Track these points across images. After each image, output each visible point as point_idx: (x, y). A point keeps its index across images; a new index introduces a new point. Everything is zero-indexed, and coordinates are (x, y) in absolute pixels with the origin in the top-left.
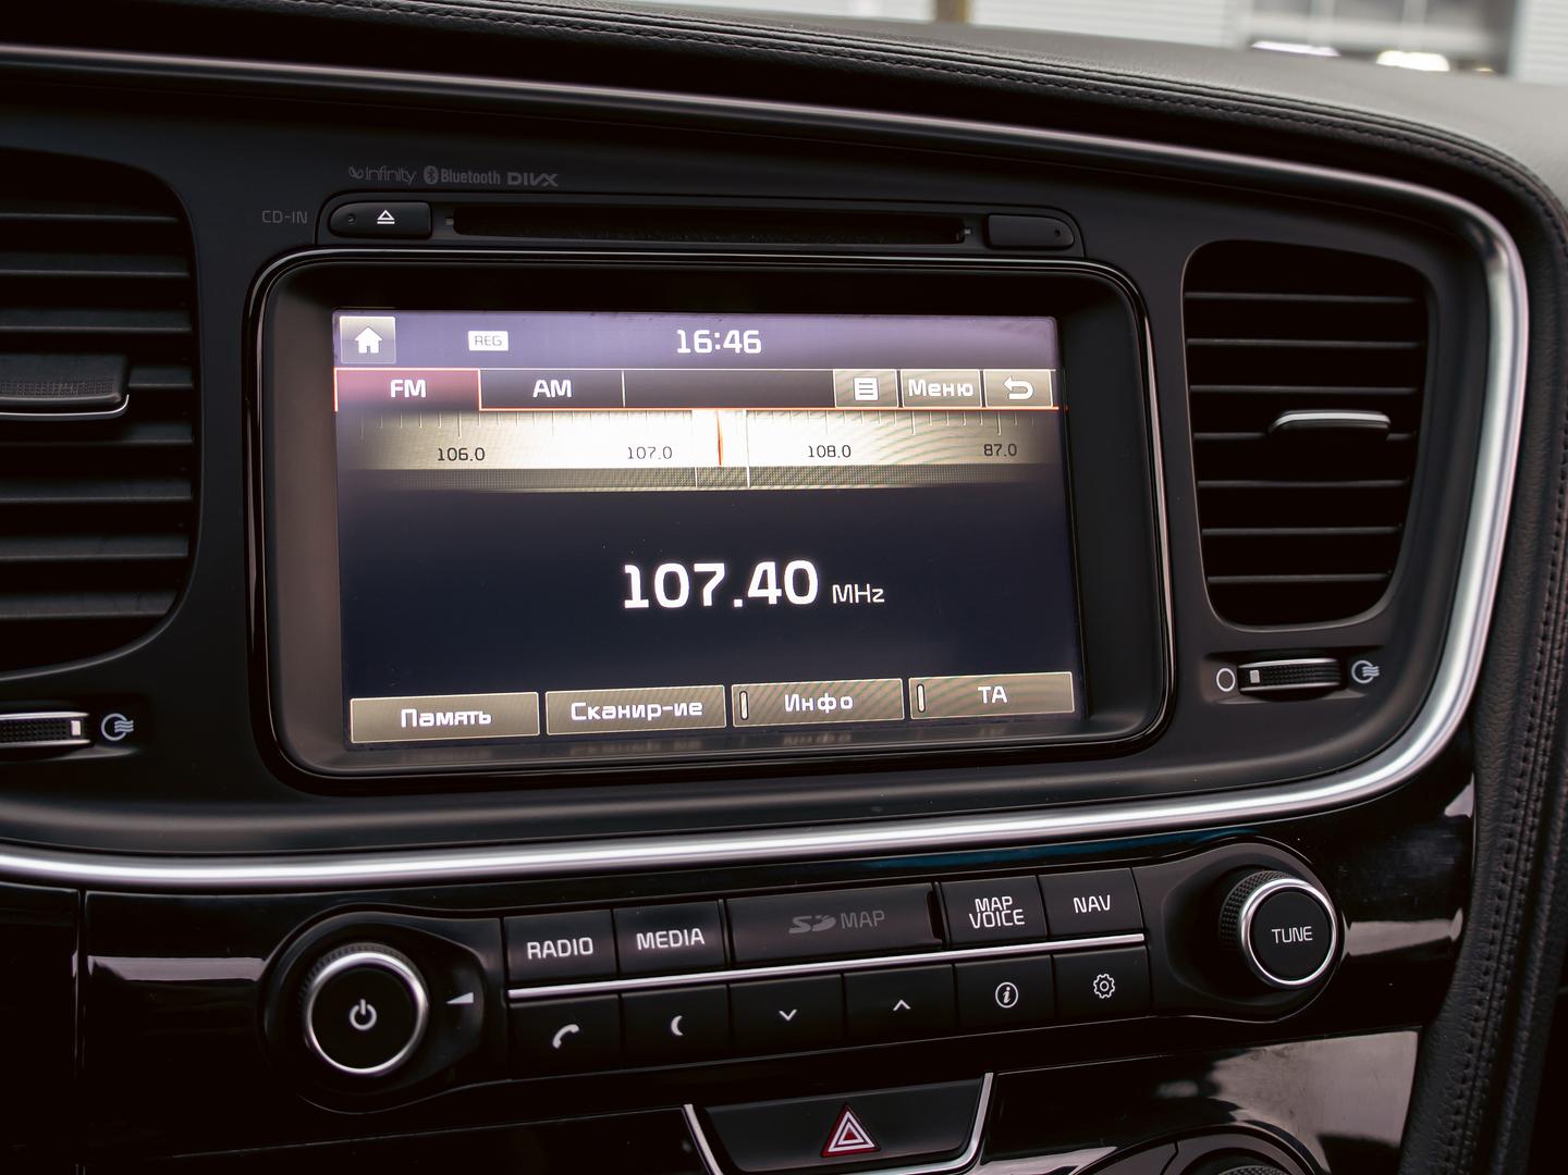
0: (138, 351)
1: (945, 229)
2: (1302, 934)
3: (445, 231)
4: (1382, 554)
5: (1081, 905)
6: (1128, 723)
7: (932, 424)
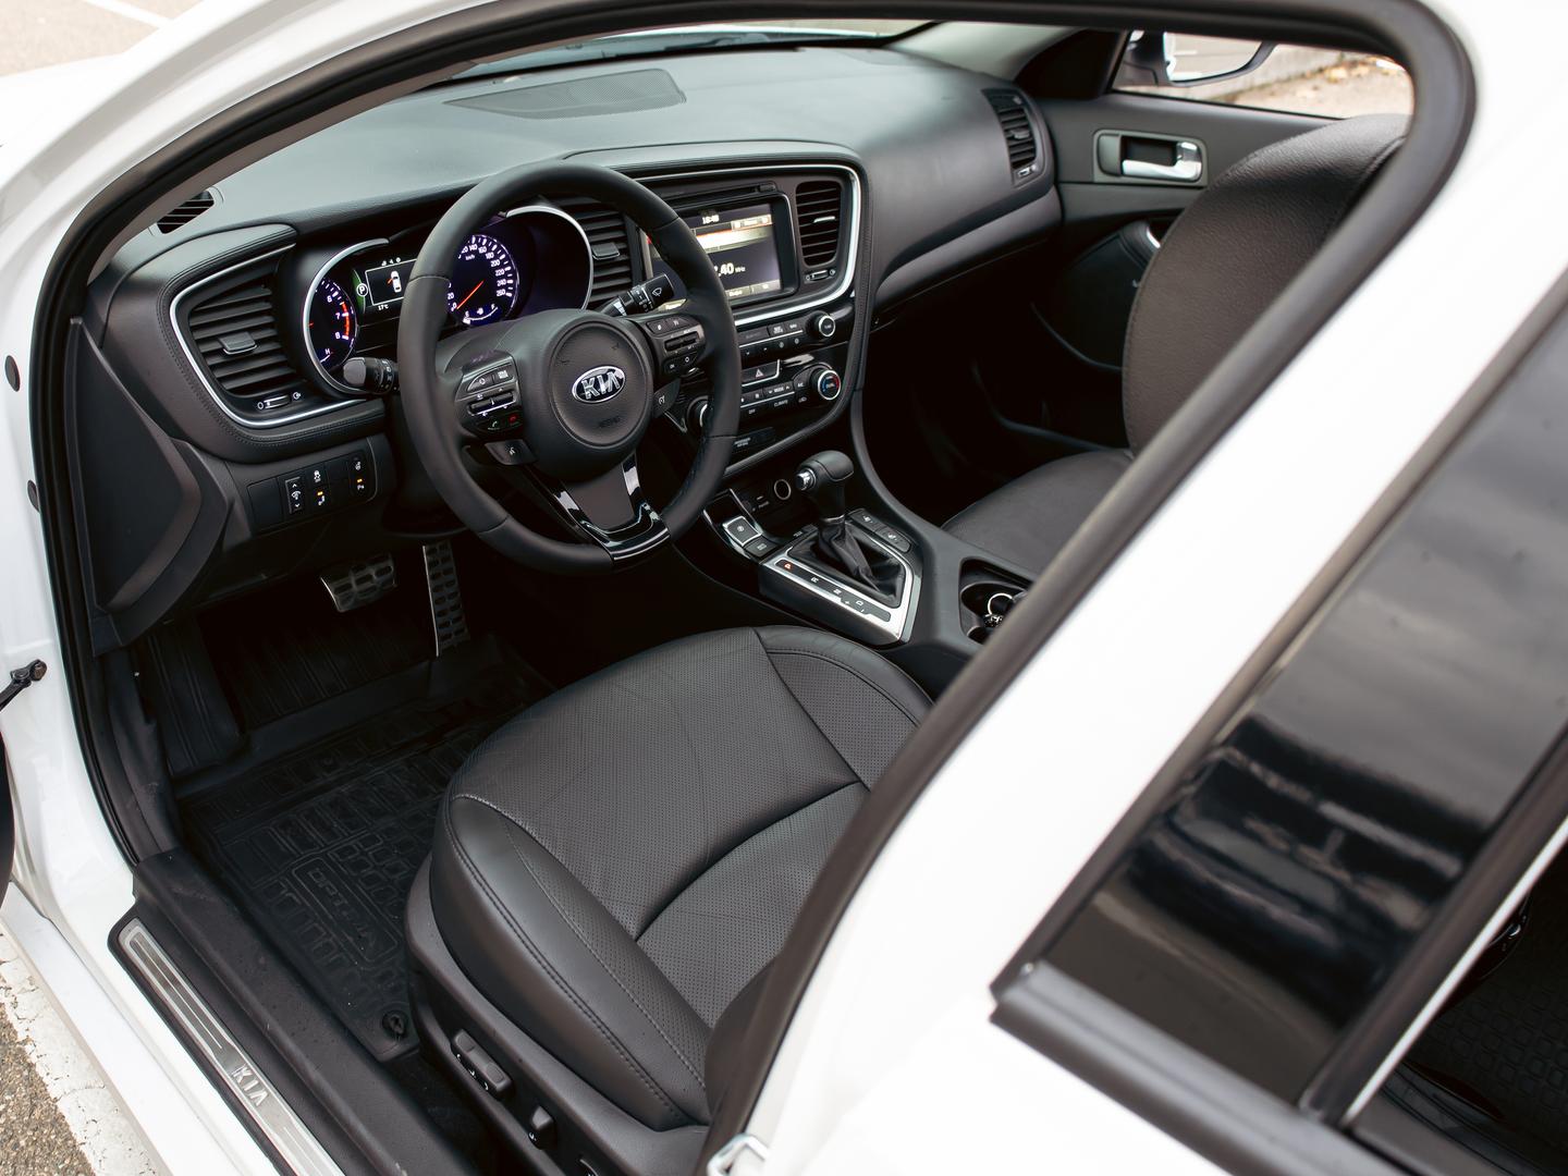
0: (618, 240)
1: (751, 189)
4: (833, 246)
5: (792, 327)
6: (791, 290)
7: (753, 230)
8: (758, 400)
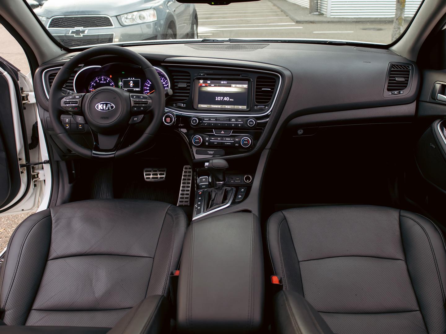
0: (188, 83)
1: (239, 75)
2: (252, 123)
3: (206, 75)
5: (239, 120)
7: (239, 88)
8: (219, 140)
